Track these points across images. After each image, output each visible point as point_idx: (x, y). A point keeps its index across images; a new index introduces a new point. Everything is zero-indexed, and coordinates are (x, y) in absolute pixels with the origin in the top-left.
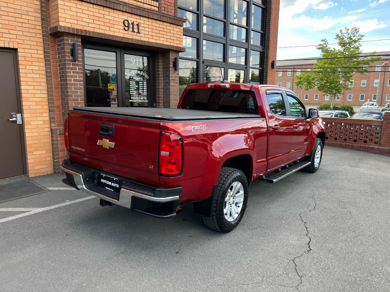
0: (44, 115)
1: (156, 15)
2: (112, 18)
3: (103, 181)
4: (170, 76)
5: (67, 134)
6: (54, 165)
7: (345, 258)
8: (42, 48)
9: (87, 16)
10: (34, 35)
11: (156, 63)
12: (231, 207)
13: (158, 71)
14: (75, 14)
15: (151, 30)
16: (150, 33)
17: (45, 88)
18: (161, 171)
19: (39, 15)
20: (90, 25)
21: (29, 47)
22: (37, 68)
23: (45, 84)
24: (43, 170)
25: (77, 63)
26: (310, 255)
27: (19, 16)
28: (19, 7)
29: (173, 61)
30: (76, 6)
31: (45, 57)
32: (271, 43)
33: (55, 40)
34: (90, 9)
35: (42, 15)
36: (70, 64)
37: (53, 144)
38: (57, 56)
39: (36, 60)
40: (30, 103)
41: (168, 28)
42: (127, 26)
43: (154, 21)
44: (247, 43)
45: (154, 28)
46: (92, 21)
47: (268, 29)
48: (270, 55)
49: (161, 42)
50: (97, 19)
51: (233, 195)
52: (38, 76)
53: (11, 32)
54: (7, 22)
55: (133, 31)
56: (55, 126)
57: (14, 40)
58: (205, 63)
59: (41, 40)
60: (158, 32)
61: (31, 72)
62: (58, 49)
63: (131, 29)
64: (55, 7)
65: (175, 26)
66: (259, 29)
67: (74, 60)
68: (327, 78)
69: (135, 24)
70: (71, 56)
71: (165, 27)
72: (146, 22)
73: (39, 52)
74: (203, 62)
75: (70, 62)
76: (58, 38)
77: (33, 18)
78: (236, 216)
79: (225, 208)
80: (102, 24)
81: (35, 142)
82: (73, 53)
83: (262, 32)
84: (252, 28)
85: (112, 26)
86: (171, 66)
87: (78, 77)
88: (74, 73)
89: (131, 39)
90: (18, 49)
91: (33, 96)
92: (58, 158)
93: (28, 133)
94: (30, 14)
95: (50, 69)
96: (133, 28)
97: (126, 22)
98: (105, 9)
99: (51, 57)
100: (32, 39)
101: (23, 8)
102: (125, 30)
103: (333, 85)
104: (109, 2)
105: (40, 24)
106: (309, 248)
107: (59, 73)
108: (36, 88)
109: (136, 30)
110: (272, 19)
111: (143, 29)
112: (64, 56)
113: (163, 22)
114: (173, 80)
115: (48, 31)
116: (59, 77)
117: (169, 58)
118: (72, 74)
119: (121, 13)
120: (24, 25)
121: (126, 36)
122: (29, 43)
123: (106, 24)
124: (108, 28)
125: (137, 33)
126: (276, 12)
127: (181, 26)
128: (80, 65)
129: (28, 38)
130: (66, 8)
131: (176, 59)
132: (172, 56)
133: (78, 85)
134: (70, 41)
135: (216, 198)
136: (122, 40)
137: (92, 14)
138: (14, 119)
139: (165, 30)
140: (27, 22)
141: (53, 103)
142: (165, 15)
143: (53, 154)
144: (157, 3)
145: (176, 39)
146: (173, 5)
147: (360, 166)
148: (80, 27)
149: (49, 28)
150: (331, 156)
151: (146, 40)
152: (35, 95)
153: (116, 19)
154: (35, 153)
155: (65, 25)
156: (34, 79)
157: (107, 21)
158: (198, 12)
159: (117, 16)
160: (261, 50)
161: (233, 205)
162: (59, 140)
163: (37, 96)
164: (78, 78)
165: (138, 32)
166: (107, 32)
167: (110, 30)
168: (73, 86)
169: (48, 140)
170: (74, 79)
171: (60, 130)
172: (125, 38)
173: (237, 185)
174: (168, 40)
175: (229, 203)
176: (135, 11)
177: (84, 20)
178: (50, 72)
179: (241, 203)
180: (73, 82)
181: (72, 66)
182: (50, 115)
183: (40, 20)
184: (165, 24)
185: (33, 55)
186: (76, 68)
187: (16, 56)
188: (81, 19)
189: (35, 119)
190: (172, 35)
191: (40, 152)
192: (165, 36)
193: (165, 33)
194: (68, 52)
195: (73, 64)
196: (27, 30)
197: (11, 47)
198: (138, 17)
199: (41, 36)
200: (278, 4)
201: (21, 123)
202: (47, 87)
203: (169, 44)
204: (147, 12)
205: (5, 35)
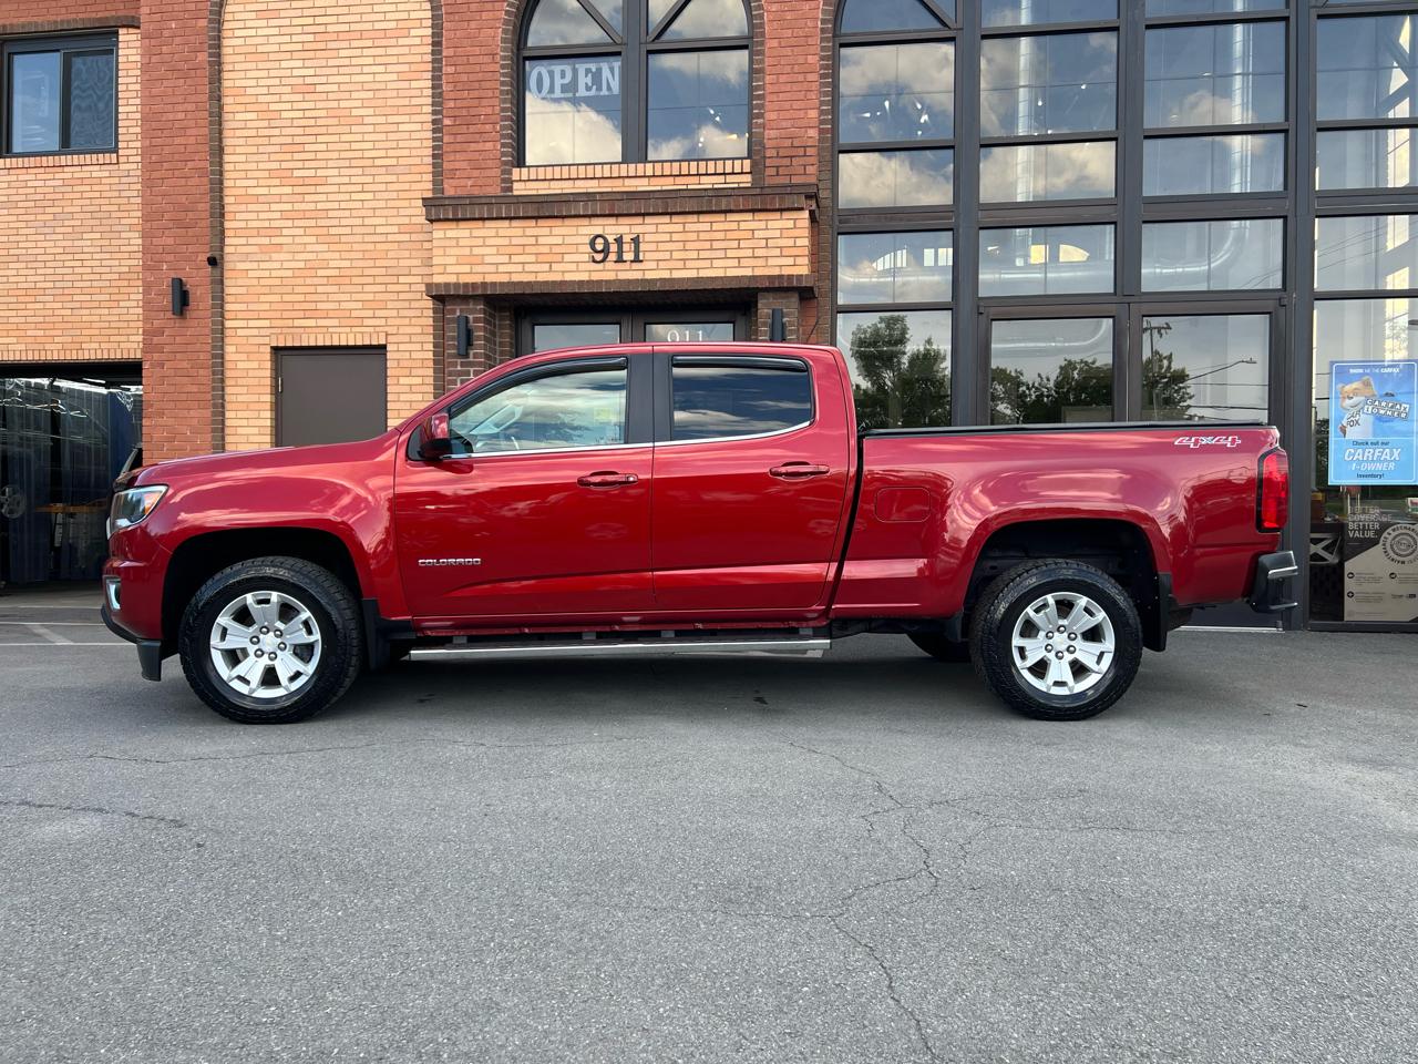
2: (559, 240)
8: (431, 338)
9: (495, 250)
14: (466, 251)
15: (678, 246)
16: (677, 255)
20: (501, 268)
21: (407, 338)
22: (419, 380)
25: (471, 359)
27: (394, 279)
28: (395, 263)
36: (455, 365)
39: (418, 364)
41: (745, 225)
42: (601, 250)
45: (693, 237)
46: (506, 259)
49: (720, 273)
50: (520, 250)
52: (420, 397)
53: (378, 313)
54: (371, 297)
55: (620, 260)
57: (380, 329)
59: (431, 321)
60: (707, 245)
61: (407, 389)
63: (613, 257)
65: (773, 216)
69: (627, 239)
71: (733, 226)
73: (425, 346)
75: (455, 360)
80: (533, 259)
85: (559, 258)
89: (607, 281)
90: (388, 345)
94: (414, 271)
95: (443, 379)
96: (620, 252)
97: (598, 241)
98: (541, 222)
100: (412, 321)
101: (401, 262)
102: (594, 261)
109: (628, 256)
111: (653, 246)
113: (725, 212)
119: (586, 221)
120: (402, 296)
121: (596, 277)
122: (408, 330)
123: (541, 258)
124: (546, 267)
125: (632, 261)
127: (798, 209)
128: (479, 364)
129: (407, 321)
130: (447, 243)
132: (767, 308)
137: (507, 242)
139: (731, 235)
144: (747, 162)
145: (776, 252)
146: (812, 151)
151: (662, 275)
153: (568, 240)
155: (447, 281)
157: (546, 250)
158: (956, 142)
159: (573, 231)
166: (541, 278)
167: (550, 271)
172: (589, 282)
174: (745, 262)
176: (618, 208)
177: (488, 259)
181: (459, 368)
184: (733, 217)
185: (414, 355)
186: (469, 371)
187: (384, 360)
188: (480, 260)
190: (762, 243)
192: (733, 254)
193: (734, 244)
195: (461, 362)
196: (406, 304)
197: (376, 342)
198: (637, 220)
199: (431, 313)
203: (748, 272)
204: (660, 201)
205: (366, 322)
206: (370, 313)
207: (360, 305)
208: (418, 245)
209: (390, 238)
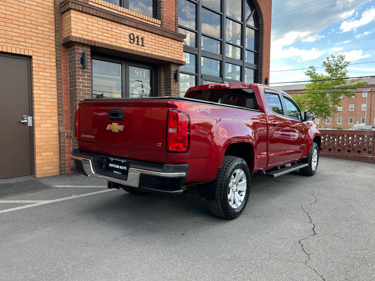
0: (53, 118)
1: (159, 31)
2: (119, 32)
3: (111, 165)
4: (171, 87)
5: (77, 124)
6: (60, 167)
7: (351, 240)
8: (54, 57)
9: (96, 29)
10: (47, 45)
11: (158, 75)
12: (234, 194)
13: (160, 83)
14: (86, 26)
15: (154, 44)
16: (153, 47)
17: (56, 93)
18: (169, 149)
19: (53, 27)
20: (99, 37)
21: (43, 55)
22: (49, 75)
23: (55, 90)
24: (50, 172)
25: (86, 70)
26: (315, 238)
27: (35, 27)
28: (35, 19)
29: (174, 73)
30: (87, 19)
31: (56, 65)
32: (264, 62)
33: (67, 51)
34: (99, 23)
35: (55, 27)
36: (79, 71)
37: (60, 146)
38: (68, 64)
39: (49, 67)
40: (41, 107)
41: (169, 42)
42: (132, 39)
43: (157, 36)
44: (242, 61)
45: (157, 42)
46: (101, 33)
47: (261, 49)
48: (264, 72)
49: (164, 55)
50: (106, 31)
51: (236, 182)
52: (49, 82)
53: (27, 41)
54: (23, 32)
55: (138, 44)
56: (63, 129)
57: (29, 48)
58: (203, 77)
59: (54, 50)
60: (161, 46)
61: (43, 78)
62: (69, 58)
63: (136, 42)
64: (68, 20)
65: (176, 42)
66: (253, 49)
67: (84, 68)
68: (317, 101)
69: (140, 37)
70: (81, 64)
71: (167, 42)
72: (149, 37)
73: (52, 60)
74: (201, 77)
75: (79, 70)
76: (69, 48)
77: (47, 30)
78: (239, 204)
79: (229, 194)
80: (110, 36)
81: (45, 143)
82: (83, 61)
83: (255, 51)
84: (246, 47)
85: (119, 38)
86: (172, 77)
87: (86, 83)
88: (82, 79)
89: (136, 51)
90: (33, 56)
91: (44, 100)
92: (65, 160)
93: (38, 135)
94: (45, 25)
95: (61, 75)
96: (138, 41)
97: (132, 35)
98: (113, 23)
99: (62, 65)
100: (45, 48)
101: (39, 20)
102: (130, 42)
103: (322, 108)
104: (116, 17)
105: (54, 35)
106: (314, 232)
107: (69, 80)
108: (47, 92)
109: (140, 43)
110: (265, 40)
111: (147, 42)
112: (75, 64)
113: (165, 37)
114: (174, 90)
115: (60, 42)
116: (69, 83)
117: (170, 71)
118: (81, 80)
119: (127, 27)
120: (39, 35)
121: (131, 48)
122: (43, 51)
123: (113, 37)
124: (115, 40)
125: (141, 45)
126: (268, 34)
127: (182, 42)
128: (89, 73)
129: (42, 47)
130: (78, 20)
131: (177, 71)
132: (173, 69)
133: (86, 91)
134: (80, 50)
135: (220, 182)
136: (127, 51)
137: (101, 27)
138: (25, 121)
139: (167, 44)
140: (41, 32)
141: (62, 108)
142: (167, 31)
143: (60, 156)
144: (160, 21)
145: (176, 53)
146: (174, 24)
147: (356, 172)
148: (90, 38)
149: (61, 39)
150: (327, 164)
151: (150, 52)
152: (46, 99)
153: (122, 32)
154: (43, 154)
155: (77, 36)
156: (46, 84)
157: (115, 34)
158: (196, 31)
159: (123, 30)
160: (255, 68)
161: (237, 193)
162: (66, 142)
163: (47, 100)
164: (86, 85)
165: (143, 45)
166: (113, 44)
167: (117, 42)
168: (81, 92)
169: (56, 142)
170: (82, 85)
171: (67, 133)
172: (130, 50)
173: (240, 173)
174: (170, 54)
175: (233, 190)
176: (140, 26)
177: (94, 32)
178: (61, 79)
179: (244, 191)
180: (81, 88)
181: (81, 73)
182: (58, 119)
183: (54, 31)
184: (167, 39)
185: (46, 63)
186: (85, 75)
187: (31, 63)
188: (91, 31)
189: (44, 122)
190: (173, 49)
191: (48, 154)
192: (167, 50)
193: (167, 47)
194: (78, 60)
195: (82, 71)
196: (42, 40)
197: (27, 54)
198: (143, 32)
199: (54, 46)
200: (269, 27)
201: (31, 125)
202: (58, 92)
203: (170, 57)
204: (150, 28)
205: (21, 43)
206: (23, 40)
207: (17, 35)
208: (46, 15)
209: (32, 7)
